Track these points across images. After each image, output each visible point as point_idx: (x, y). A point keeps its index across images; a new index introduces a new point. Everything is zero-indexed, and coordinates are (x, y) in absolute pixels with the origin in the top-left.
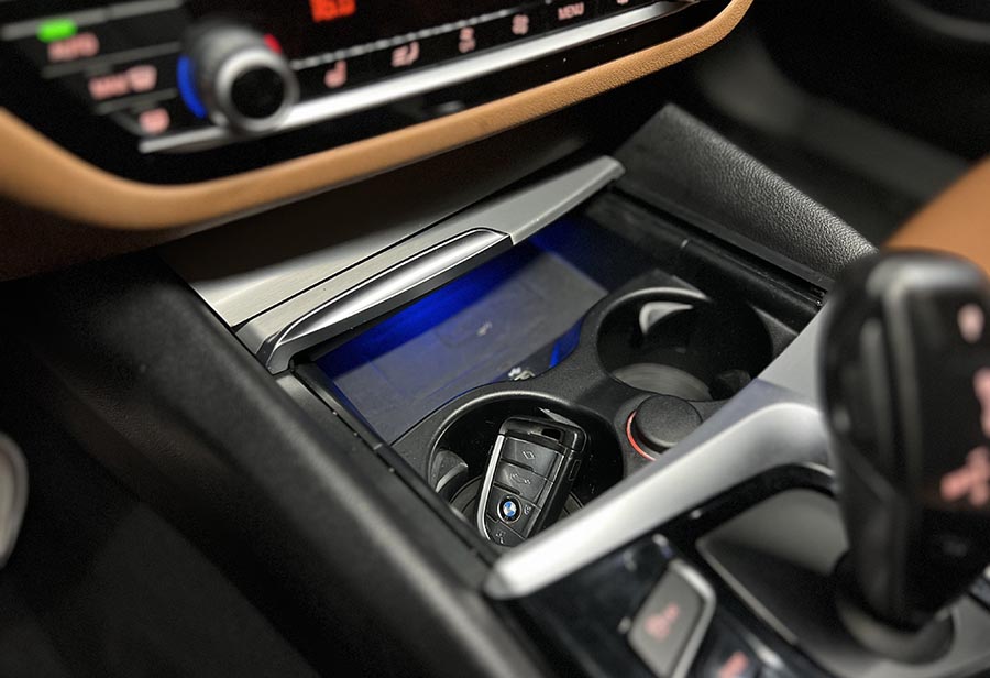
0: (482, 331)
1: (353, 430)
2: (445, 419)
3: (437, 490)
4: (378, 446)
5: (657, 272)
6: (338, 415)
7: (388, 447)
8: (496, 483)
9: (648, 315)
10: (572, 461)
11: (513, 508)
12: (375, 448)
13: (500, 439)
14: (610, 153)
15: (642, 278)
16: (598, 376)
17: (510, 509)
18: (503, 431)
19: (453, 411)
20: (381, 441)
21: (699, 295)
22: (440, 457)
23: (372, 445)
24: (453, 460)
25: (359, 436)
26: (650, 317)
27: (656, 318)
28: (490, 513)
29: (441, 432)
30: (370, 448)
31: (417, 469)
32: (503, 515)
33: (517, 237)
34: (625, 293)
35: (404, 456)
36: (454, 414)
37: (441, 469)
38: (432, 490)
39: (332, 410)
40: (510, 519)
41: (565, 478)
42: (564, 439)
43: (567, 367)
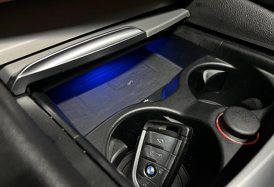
0: (129, 84)
1: (62, 127)
2: (115, 121)
3: (112, 162)
4: (76, 137)
5: (209, 56)
6: (53, 119)
7: (83, 138)
8: (142, 156)
9: (206, 75)
10: (186, 144)
11: (153, 170)
12: (75, 138)
13: (144, 133)
14: (185, 7)
15: (203, 59)
16: (192, 100)
17: (151, 170)
18: (145, 128)
19: (119, 117)
20: (78, 133)
21: (230, 66)
22: (113, 143)
23: (72, 136)
24: (120, 144)
25: (65, 131)
26: (207, 76)
27: (210, 76)
28: (139, 173)
29: (113, 128)
30: (72, 138)
31: (100, 151)
32: (147, 174)
33: (149, 33)
34: (196, 64)
35: (92, 142)
36: (120, 119)
37: (113, 149)
38: (108, 162)
39: (50, 116)
40: (151, 176)
41: (183, 153)
42: (181, 132)
43: (176, 95)
